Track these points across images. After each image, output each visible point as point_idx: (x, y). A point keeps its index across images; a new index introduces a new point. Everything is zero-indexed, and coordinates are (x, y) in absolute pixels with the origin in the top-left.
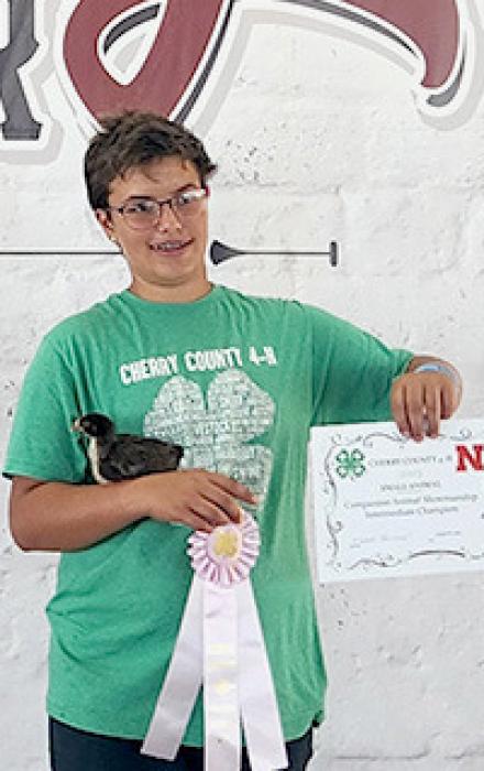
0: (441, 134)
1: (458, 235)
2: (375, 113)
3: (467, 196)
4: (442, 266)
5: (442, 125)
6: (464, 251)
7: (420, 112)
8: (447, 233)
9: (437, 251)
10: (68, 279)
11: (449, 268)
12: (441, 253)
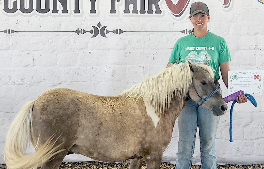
0: (227, 13)
1: (229, 29)
2: (216, 9)
3: (230, 23)
4: (226, 34)
5: (227, 11)
6: (230, 32)
7: (223, 9)
8: (227, 29)
9: (225, 32)
10: (166, 36)
11: (227, 34)
12: (226, 32)
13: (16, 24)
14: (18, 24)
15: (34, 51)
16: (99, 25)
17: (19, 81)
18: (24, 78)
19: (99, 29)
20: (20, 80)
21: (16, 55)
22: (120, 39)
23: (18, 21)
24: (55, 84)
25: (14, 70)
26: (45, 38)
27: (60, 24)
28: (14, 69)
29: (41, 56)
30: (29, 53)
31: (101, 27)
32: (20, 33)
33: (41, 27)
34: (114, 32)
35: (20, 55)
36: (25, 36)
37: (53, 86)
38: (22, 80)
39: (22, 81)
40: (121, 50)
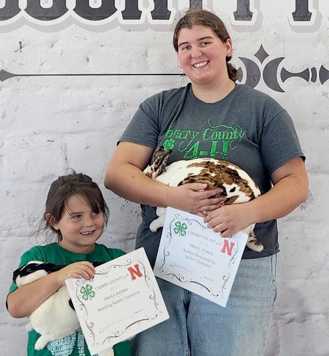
13: (16, 51)
14: (21, 52)
15: (67, 133)
16: (262, 54)
17: (22, 225)
18: (36, 217)
19: (262, 67)
20: (27, 223)
21: (14, 145)
22: (324, 97)
23: (20, 43)
24: (131, 233)
25: (8, 193)
26: (102, 95)
27: (147, 53)
28: (7, 190)
29: (88, 147)
30: (53, 141)
31: (267, 61)
32: (28, 81)
33: (88, 60)
34: (304, 75)
35: (28, 148)
36: (42, 89)
37: (126, 239)
38: (31, 223)
39: (30, 225)
40: (325, 130)
